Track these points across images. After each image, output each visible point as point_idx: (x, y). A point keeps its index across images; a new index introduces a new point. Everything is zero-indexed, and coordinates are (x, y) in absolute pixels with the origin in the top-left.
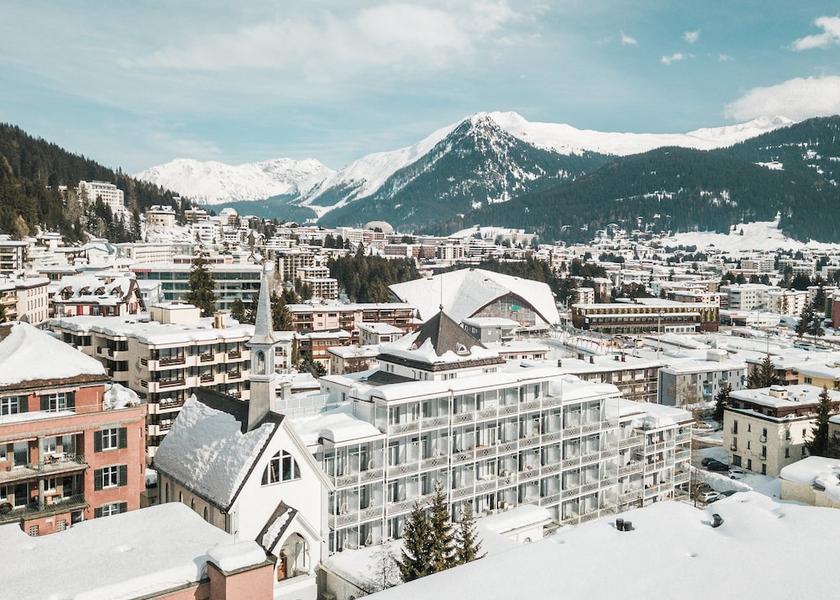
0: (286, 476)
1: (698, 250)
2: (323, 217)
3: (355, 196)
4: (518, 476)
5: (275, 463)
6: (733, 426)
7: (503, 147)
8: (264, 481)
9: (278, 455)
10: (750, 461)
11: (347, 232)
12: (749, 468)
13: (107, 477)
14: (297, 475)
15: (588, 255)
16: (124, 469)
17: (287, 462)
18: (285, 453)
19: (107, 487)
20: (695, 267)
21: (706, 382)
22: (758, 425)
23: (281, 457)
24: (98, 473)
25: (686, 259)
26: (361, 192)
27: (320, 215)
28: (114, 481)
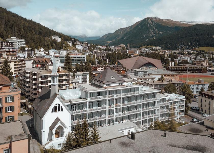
0: (59, 110)
1: (206, 51)
2: (109, 44)
3: (117, 38)
4: (128, 113)
5: (55, 107)
6: (201, 100)
7: (154, 25)
8: (52, 111)
9: (56, 105)
10: (206, 110)
11: (112, 47)
12: (205, 112)
13: (9, 109)
14: (62, 110)
15: (175, 53)
16: (13, 107)
17: (59, 107)
18: (58, 104)
19: (9, 112)
20: (204, 56)
21: (197, 87)
22: (208, 100)
23: (57, 105)
24: (6, 108)
25: (201, 54)
26: (118, 37)
27: (108, 43)
28: (11, 110)
